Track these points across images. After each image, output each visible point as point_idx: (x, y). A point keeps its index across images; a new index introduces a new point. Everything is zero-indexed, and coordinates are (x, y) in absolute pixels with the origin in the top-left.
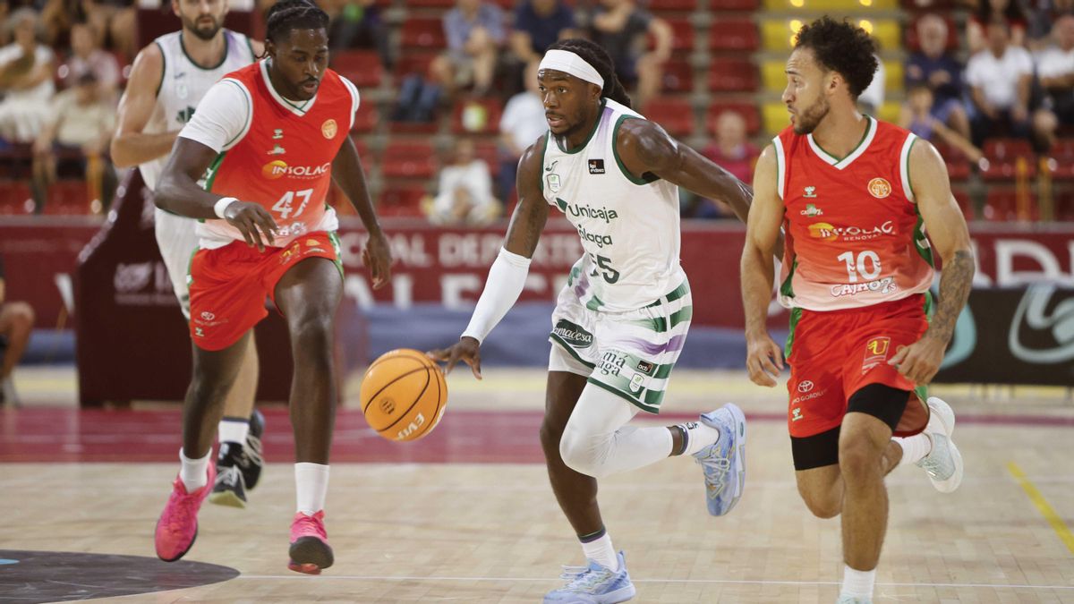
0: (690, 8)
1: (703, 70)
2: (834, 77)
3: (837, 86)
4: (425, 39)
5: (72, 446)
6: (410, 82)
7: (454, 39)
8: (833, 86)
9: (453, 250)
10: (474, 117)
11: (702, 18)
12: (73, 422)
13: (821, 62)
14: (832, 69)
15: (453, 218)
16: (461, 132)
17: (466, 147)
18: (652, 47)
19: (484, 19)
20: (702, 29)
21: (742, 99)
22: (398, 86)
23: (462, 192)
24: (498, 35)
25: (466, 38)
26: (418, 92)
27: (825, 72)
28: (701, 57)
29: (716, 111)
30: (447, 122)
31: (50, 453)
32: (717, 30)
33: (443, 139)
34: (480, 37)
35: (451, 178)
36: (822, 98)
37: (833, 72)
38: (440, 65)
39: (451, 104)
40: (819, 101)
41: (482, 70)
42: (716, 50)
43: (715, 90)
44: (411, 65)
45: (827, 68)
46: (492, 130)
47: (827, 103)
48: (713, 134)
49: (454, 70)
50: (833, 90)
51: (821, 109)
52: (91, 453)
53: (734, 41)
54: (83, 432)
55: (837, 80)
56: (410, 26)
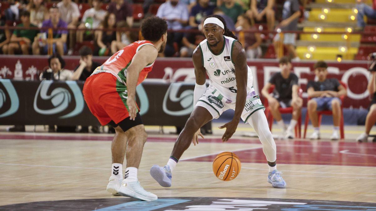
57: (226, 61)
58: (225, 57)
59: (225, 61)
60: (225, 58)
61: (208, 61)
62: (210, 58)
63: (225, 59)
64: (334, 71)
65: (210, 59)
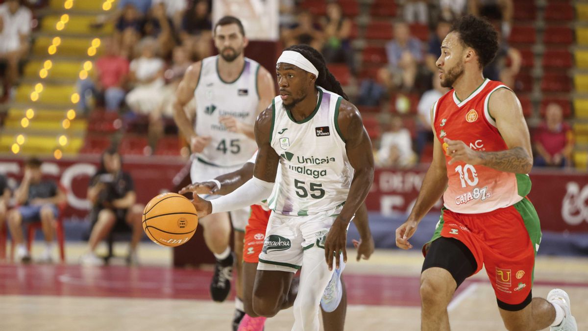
0: (532, 42)
1: (538, 79)
2: (470, 51)
3: (470, 57)
4: (375, 58)
5: (167, 289)
6: (366, 83)
7: (392, 58)
8: (468, 57)
9: (388, 182)
10: (402, 104)
11: (539, 48)
12: (168, 276)
13: (463, 41)
14: (469, 46)
15: (389, 163)
16: (395, 113)
17: (397, 122)
18: (509, 64)
19: (410, 46)
20: (539, 55)
21: (561, 97)
22: (359, 85)
23: (394, 148)
24: (418, 57)
25: (399, 57)
26: (370, 89)
27: (464, 48)
28: (538, 71)
29: (546, 104)
30: (387, 107)
31: (155, 293)
32: (547, 56)
33: (384, 117)
34: (408, 57)
35: (388, 140)
36: (460, 63)
37: (469, 48)
38: (384, 74)
39: (389, 97)
40: (458, 65)
41: (409, 77)
42: (547, 68)
43: (545, 91)
44: (367, 73)
45: (466, 45)
46: (413, 111)
47: (462, 66)
48: (543, 116)
49: (391, 76)
50: (468, 59)
51: (458, 70)
52: (179, 294)
53: (559, 62)
54: (175, 281)
55: (471, 53)
56: (367, 51)
57: (320, 135)
58: (317, 129)
59: (317, 136)
60: (318, 131)
61: (279, 133)
62: (285, 128)
63: (317, 133)
64: (50, 169)
65: (284, 130)
